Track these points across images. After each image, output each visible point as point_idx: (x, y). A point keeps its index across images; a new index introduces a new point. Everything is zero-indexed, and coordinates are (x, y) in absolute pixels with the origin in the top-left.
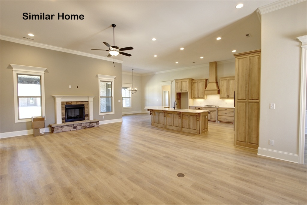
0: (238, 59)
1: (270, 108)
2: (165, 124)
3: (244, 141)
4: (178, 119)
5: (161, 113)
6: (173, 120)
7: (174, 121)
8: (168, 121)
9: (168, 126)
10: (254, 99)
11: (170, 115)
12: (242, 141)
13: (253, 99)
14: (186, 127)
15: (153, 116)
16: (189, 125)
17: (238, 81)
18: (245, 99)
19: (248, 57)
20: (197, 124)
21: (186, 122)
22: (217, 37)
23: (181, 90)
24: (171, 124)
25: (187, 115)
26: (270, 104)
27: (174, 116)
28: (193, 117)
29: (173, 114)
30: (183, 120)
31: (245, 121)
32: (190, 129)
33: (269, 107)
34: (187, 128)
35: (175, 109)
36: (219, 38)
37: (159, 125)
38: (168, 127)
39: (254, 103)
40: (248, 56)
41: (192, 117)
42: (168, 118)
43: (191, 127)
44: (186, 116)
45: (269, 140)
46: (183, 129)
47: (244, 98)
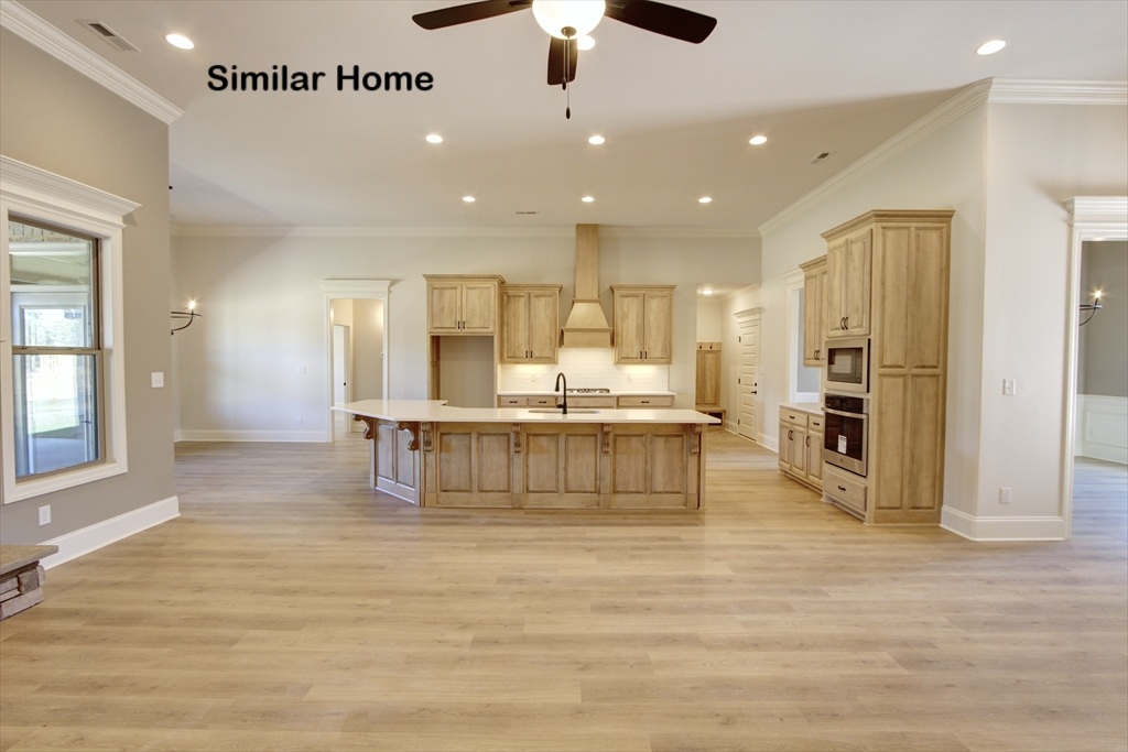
0: (884, 228)
1: (1004, 393)
2: (518, 487)
3: (897, 505)
4: (590, 458)
5: (486, 439)
6: (562, 465)
7: (570, 470)
8: (531, 473)
9: (531, 494)
10: (926, 364)
11: (544, 441)
12: (892, 505)
13: (924, 367)
14: (632, 490)
15: (431, 457)
16: (648, 477)
17: (883, 302)
18: (901, 367)
19: (913, 229)
20: (684, 470)
21: (630, 464)
22: (752, 136)
23: (461, 325)
24: (551, 485)
25: (635, 435)
26: (1004, 381)
27: (571, 445)
28: (666, 441)
29: (562, 439)
30: (618, 456)
31: (903, 439)
32: (651, 493)
33: (1001, 391)
34: (638, 492)
35: (565, 412)
36: (758, 140)
37: (475, 499)
38: (532, 500)
39: (925, 379)
40: (913, 225)
41: (660, 443)
42: (531, 458)
43: (660, 482)
44: (634, 439)
45: (1001, 490)
46: (620, 499)
47: (901, 363)
